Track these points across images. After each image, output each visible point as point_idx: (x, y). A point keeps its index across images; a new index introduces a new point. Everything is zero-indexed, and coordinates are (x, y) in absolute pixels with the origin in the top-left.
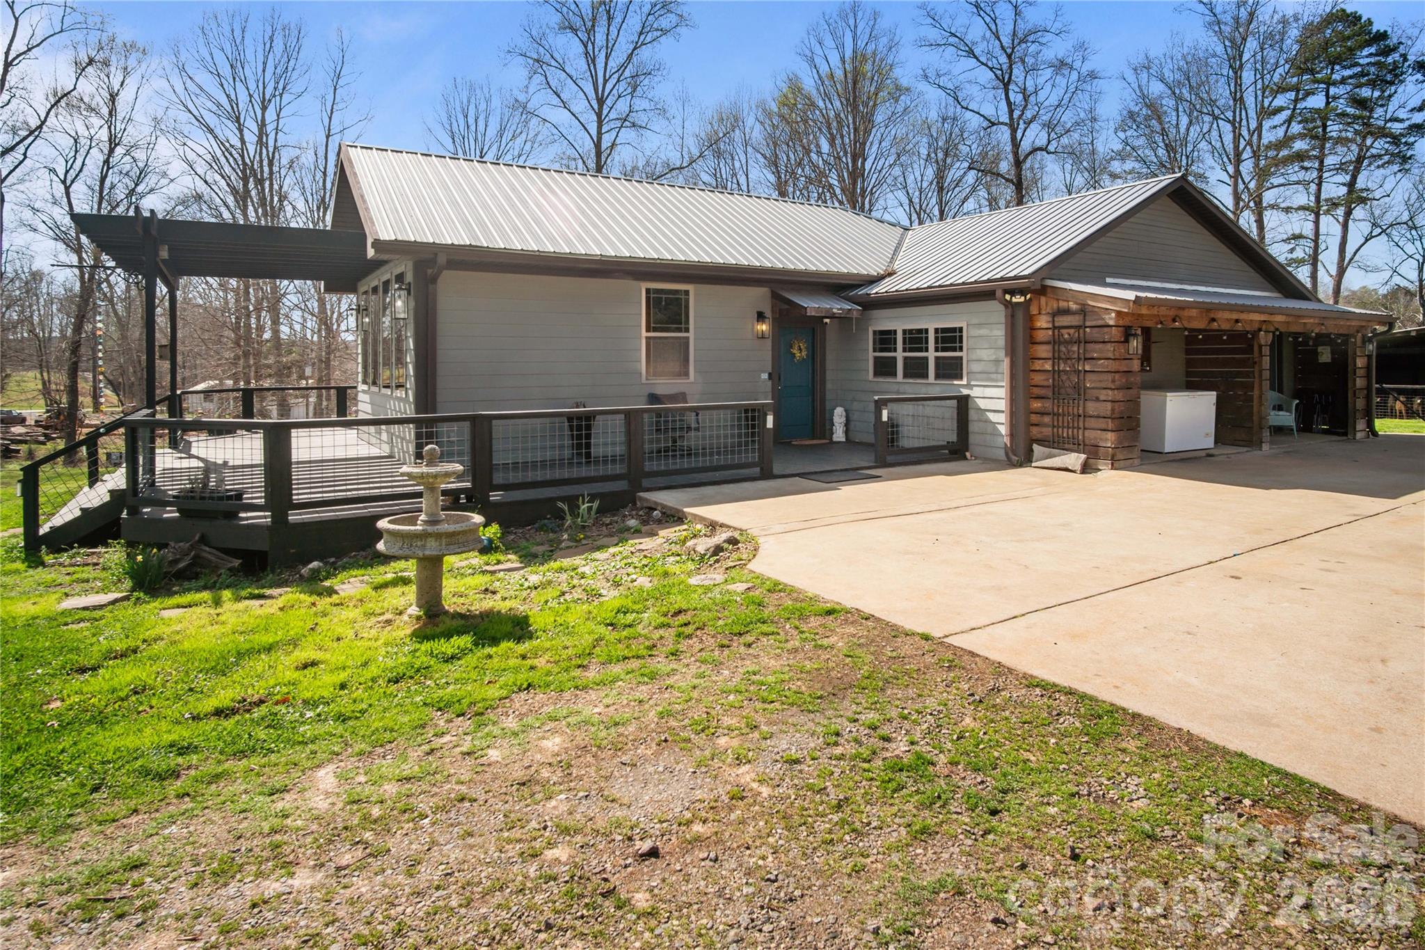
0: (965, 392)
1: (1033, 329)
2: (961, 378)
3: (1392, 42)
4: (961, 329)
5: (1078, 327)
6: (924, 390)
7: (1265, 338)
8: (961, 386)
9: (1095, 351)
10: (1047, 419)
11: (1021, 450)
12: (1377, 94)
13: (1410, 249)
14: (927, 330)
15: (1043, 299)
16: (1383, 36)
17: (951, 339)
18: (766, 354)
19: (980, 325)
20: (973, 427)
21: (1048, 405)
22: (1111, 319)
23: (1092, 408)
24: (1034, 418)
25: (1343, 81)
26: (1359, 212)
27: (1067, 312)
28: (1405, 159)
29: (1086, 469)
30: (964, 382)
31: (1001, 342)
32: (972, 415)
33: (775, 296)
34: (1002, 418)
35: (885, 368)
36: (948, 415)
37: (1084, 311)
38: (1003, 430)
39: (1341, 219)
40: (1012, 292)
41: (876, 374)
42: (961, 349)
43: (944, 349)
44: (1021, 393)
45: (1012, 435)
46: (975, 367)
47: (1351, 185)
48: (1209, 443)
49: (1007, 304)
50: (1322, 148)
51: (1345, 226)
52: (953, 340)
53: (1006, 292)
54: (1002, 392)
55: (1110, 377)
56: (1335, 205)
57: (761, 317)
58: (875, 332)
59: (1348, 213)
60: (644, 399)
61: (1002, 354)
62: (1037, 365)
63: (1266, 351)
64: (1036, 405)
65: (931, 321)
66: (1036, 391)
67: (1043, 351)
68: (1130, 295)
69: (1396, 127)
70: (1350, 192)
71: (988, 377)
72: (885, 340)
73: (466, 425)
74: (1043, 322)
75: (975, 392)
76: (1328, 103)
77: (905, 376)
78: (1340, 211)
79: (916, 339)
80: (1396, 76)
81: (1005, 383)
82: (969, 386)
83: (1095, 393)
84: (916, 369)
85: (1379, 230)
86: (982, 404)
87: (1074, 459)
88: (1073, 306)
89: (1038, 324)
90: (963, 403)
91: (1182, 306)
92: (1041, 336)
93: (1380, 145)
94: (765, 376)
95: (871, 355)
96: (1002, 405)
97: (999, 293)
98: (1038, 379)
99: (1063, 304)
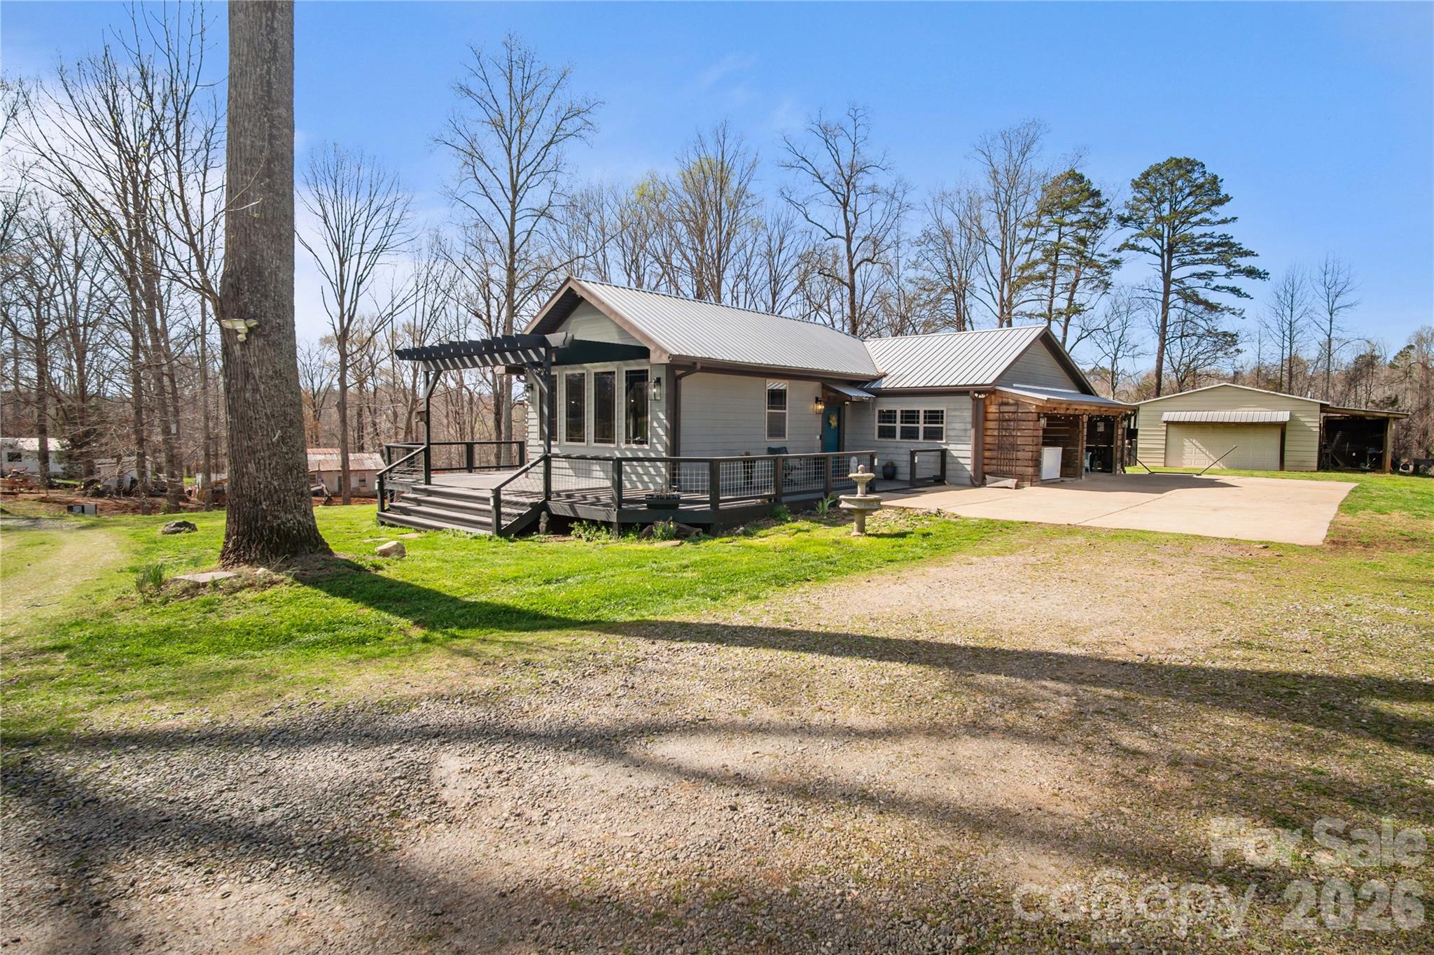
0: (944, 447)
1: (986, 412)
2: (942, 439)
3: (1103, 199)
4: (942, 412)
5: (1014, 413)
6: (915, 446)
7: (1085, 419)
8: (942, 444)
9: (1024, 425)
10: (994, 462)
11: (980, 478)
12: (1089, 234)
13: (1107, 349)
14: (918, 411)
15: (993, 397)
16: (1097, 194)
17: (935, 416)
18: (818, 424)
19: (955, 410)
20: (948, 467)
21: (994, 454)
22: (1033, 409)
23: (1020, 455)
24: (986, 461)
25: (1072, 224)
26: (1074, 320)
27: (1007, 404)
28: (1107, 285)
29: (1017, 487)
30: (944, 441)
31: (969, 419)
32: (948, 459)
33: (824, 387)
34: (969, 461)
35: (887, 433)
36: (932, 459)
37: (1017, 404)
38: (969, 468)
39: (1063, 324)
40: (979, 393)
41: (880, 436)
42: (942, 423)
43: (930, 423)
44: (980, 448)
45: (975, 470)
46: (952, 433)
47: (1071, 299)
48: (1058, 475)
49: (974, 399)
50: (1055, 272)
51: (1065, 329)
52: (937, 417)
53: (976, 392)
54: (970, 447)
55: (1031, 439)
56: (1061, 314)
57: (817, 401)
58: (880, 411)
59: (1068, 320)
60: (766, 451)
61: (969, 426)
62: (989, 433)
63: (1085, 425)
64: (987, 454)
65: (922, 406)
66: (988, 446)
67: (991, 425)
68: (1045, 397)
69: (1102, 261)
70: (1070, 305)
71: (959, 440)
72: (888, 416)
73: (708, 464)
74: (993, 409)
75: (950, 447)
76: (1060, 239)
77: (902, 438)
78: (1063, 319)
79: (910, 416)
80: (1105, 224)
81: (972, 441)
82: (947, 444)
83: (1022, 447)
84: (910, 434)
85: (1086, 333)
86: (955, 454)
87: (1011, 482)
88: (1011, 401)
89: (990, 410)
90: (944, 453)
91: (1061, 403)
92: (991, 416)
93: (1089, 272)
94: (818, 437)
95: (877, 425)
96: (969, 454)
97: (971, 393)
98: (988, 440)
99: (1005, 400)
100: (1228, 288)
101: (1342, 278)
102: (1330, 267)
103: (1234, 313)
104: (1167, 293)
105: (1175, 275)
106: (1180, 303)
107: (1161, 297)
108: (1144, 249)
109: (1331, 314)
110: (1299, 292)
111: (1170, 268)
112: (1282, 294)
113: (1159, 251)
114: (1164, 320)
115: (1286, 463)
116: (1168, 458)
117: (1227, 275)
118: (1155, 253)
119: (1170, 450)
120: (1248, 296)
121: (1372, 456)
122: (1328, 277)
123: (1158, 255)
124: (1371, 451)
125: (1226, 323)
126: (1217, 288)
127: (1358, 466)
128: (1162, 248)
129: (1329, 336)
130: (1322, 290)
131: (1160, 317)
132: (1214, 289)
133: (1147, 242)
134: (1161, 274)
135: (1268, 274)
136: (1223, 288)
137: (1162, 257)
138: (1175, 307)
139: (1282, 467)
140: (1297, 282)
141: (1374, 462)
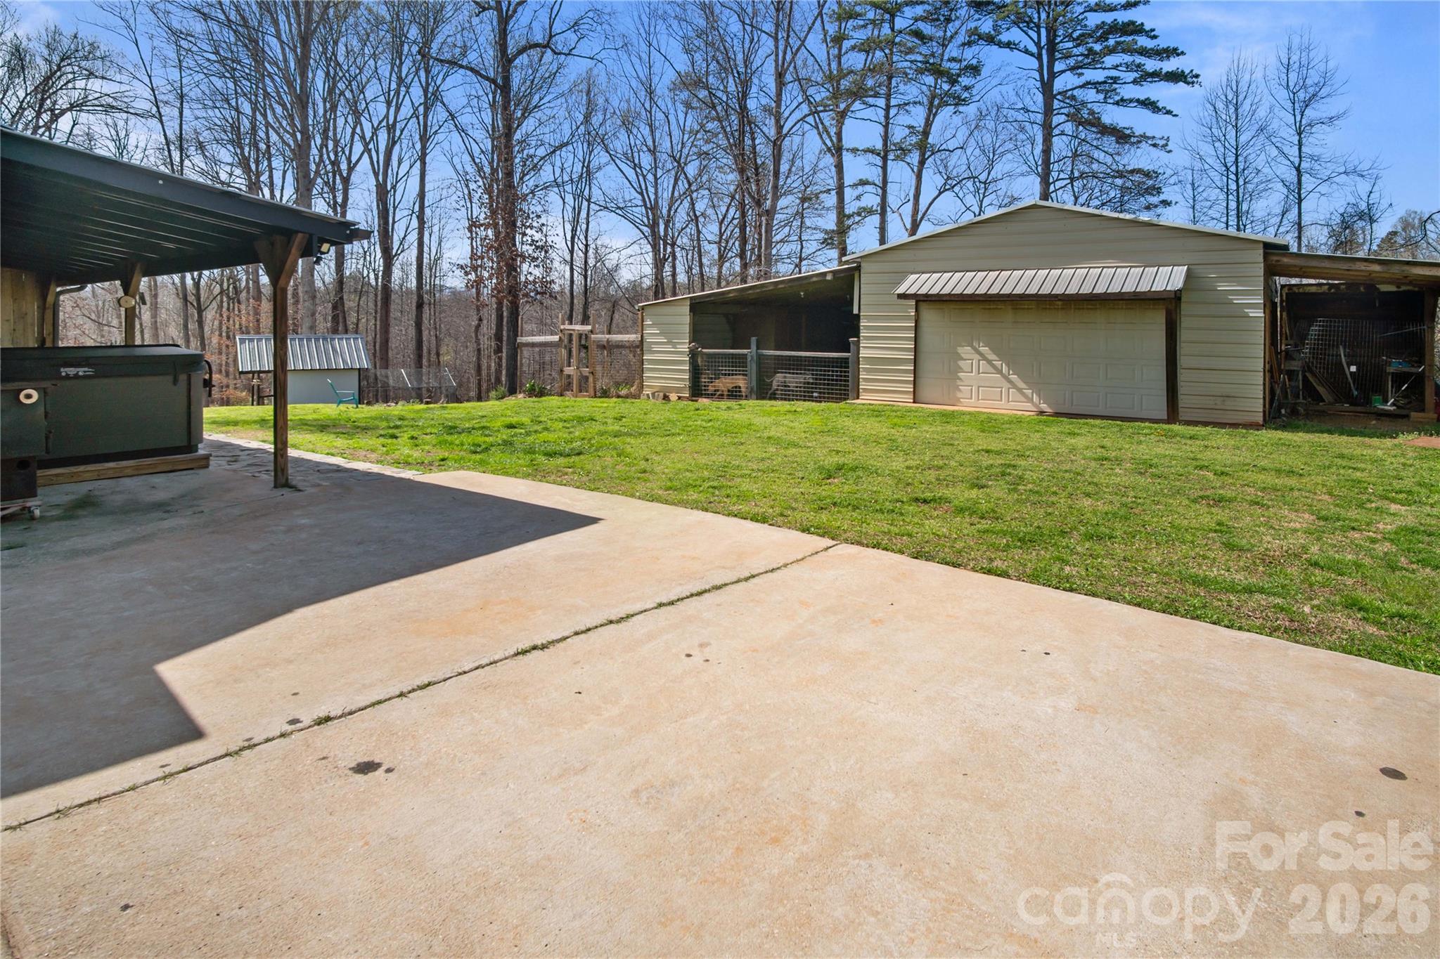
100: (1138, 101)
101: (1313, 78)
102: (1295, 58)
103: (1155, 145)
104: (1048, 111)
105: (1059, 85)
106: (1069, 127)
107: (1039, 118)
108: (1009, 45)
109: (1300, 134)
110: (1248, 102)
111: (1053, 76)
112: (1220, 105)
113: (1034, 49)
114: (1047, 151)
115: (1183, 401)
116: (921, 382)
117: (1135, 82)
118: (1027, 52)
119: (927, 365)
120: (1169, 112)
121: (1399, 378)
122: (1293, 77)
123: (1032, 55)
124: (1395, 365)
125: (1140, 158)
126: (1122, 102)
127: (1368, 402)
128: (1038, 44)
129: (1298, 169)
130: (1283, 95)
131: (1038, 149)
132: (1117, 103)
133: (1014, 34)
134: (1038, 84)
135: (1197, 76)
136: (1131, 101)
137: (1039, 57)
138: (1063, 133)
139: (1173, 415)
140: (1243, 86)
141: (1406, 395)
